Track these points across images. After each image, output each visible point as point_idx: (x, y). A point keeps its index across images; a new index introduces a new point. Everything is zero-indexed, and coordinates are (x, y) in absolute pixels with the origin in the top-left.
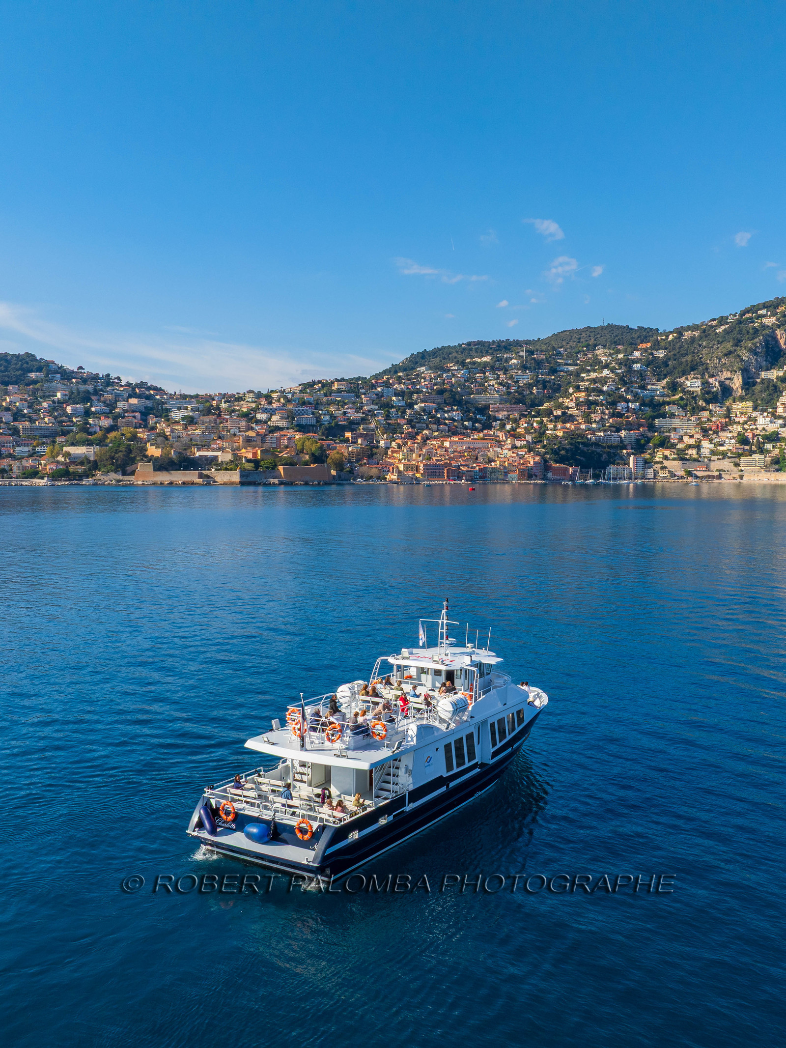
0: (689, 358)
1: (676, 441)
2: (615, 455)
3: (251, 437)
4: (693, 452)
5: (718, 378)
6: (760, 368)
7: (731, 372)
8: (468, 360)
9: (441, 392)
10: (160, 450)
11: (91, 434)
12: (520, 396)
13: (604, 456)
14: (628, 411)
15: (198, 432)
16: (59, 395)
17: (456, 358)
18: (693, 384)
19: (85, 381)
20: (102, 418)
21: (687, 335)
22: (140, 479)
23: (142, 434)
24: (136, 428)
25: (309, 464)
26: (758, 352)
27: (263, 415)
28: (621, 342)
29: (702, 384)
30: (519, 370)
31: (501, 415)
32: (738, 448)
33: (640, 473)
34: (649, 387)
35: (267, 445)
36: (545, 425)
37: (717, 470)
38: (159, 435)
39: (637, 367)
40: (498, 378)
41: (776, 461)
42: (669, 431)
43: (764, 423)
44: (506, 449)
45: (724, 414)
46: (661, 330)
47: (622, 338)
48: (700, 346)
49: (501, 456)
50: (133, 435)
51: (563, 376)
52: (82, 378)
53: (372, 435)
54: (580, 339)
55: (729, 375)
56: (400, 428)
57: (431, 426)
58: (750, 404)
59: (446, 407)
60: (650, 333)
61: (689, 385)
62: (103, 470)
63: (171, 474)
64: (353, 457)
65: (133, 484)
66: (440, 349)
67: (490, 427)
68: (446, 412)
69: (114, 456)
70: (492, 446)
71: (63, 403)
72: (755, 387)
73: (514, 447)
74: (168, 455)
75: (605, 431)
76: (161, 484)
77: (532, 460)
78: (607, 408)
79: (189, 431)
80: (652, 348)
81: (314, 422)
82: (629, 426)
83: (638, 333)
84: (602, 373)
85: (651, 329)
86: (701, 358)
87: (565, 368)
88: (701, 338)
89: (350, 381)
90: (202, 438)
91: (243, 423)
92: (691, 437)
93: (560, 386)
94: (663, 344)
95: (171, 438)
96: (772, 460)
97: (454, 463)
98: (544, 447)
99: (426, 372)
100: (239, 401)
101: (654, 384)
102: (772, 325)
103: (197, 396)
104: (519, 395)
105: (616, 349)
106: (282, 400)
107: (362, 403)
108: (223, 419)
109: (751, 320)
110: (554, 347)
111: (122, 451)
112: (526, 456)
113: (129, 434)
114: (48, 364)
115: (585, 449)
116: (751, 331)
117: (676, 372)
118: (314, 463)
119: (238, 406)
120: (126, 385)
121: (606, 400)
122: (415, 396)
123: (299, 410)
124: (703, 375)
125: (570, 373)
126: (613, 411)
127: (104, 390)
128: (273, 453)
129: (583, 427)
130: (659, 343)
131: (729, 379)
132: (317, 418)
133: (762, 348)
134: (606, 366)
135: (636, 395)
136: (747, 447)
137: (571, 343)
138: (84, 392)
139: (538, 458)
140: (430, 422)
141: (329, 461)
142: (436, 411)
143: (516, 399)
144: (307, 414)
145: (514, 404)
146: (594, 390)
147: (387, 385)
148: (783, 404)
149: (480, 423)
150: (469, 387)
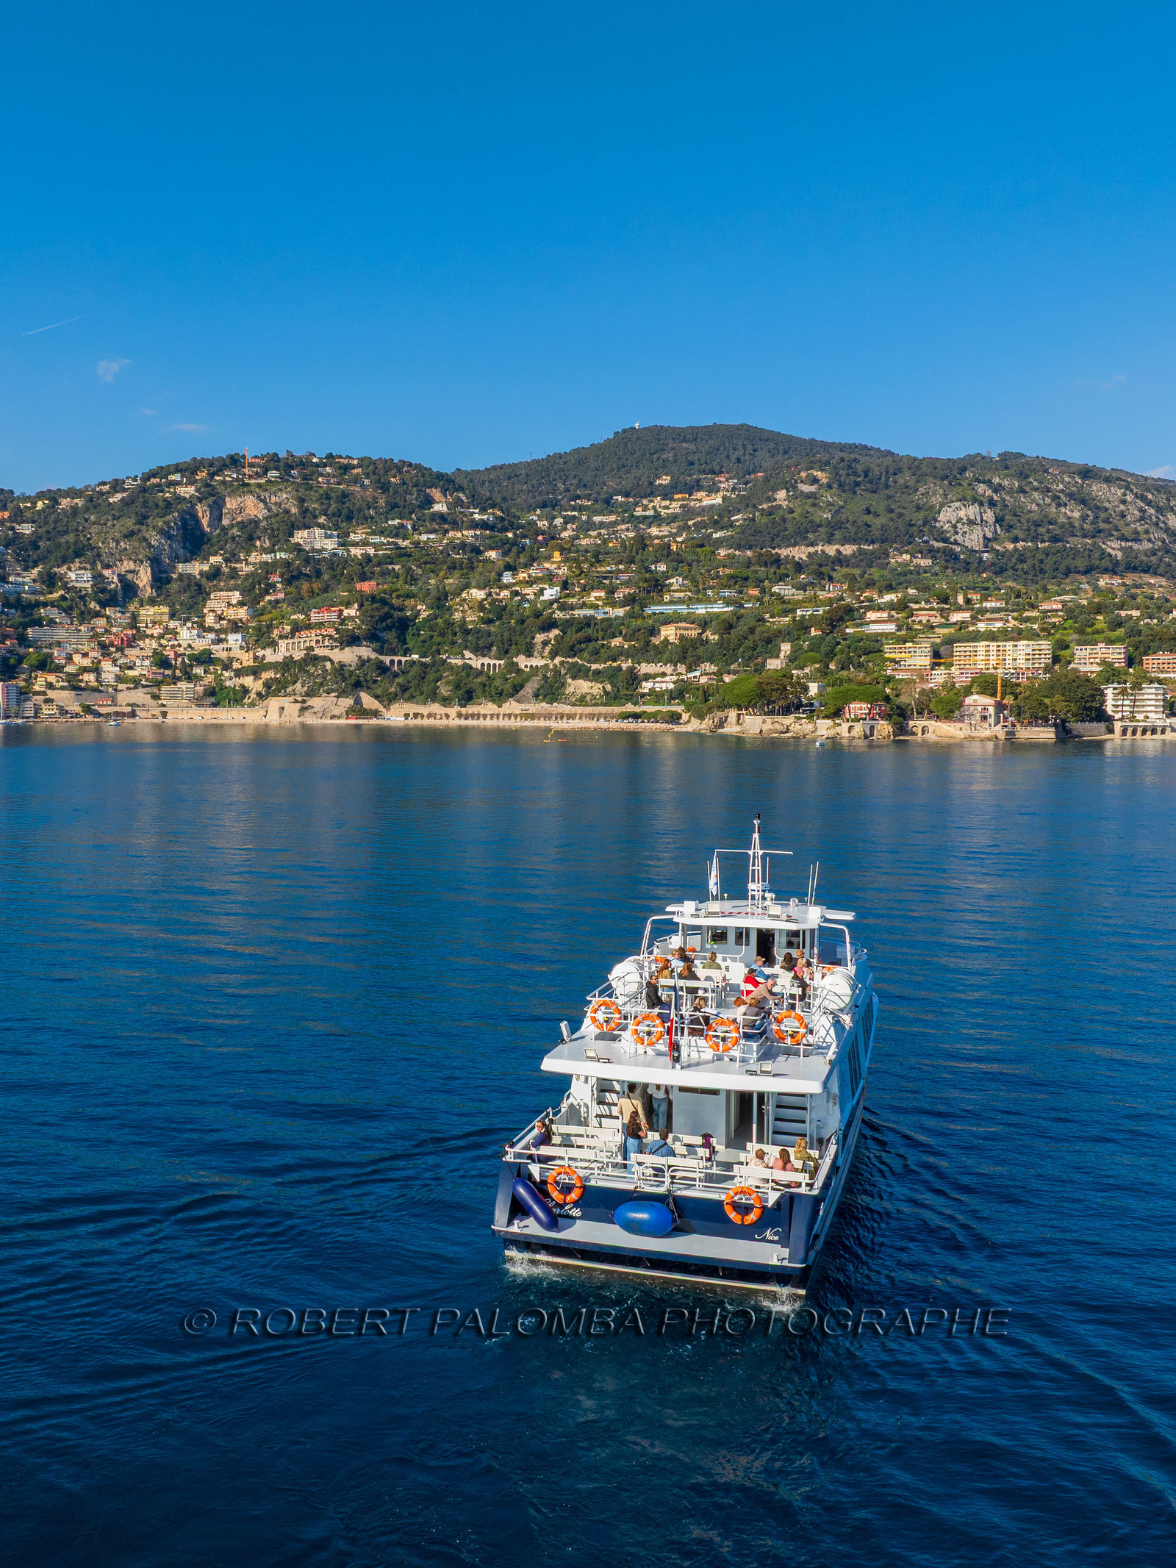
0: (71, 538)
1: (63, 662)
4: (90, 678)
5: (115, 569)
6: (176, 558)
7: (135, 562)
18: (79, 577)
21: (65, 503)
26: (173, 535)
29: (94, 577)
32: (155, 673)
33: (14, 708)
34: (11, 579)
37: (128, 705)
41: (210, 692)
42: (50, 646)
43: (188, 637)
45: (129, 623)
46: (24, 494)
48: (86, 520)
55: (131, 566)
60: (8, 498)
61: (73, 578)
72: (171, 585)
80: (11, 519)
86: (89, 539)
88: (87, 509)
92: (85, 655)
94: (28, 514)
96: (205, 690)
101: (19, 575)
102: (190, 497)
109: (159, 488)
116: (161, 504)
117: (53, 557)
124: (93, 564)
130: (22, 513)
131: (132, 572)
133: (178, 529)
136: (167, 672)
148: (213, 611)
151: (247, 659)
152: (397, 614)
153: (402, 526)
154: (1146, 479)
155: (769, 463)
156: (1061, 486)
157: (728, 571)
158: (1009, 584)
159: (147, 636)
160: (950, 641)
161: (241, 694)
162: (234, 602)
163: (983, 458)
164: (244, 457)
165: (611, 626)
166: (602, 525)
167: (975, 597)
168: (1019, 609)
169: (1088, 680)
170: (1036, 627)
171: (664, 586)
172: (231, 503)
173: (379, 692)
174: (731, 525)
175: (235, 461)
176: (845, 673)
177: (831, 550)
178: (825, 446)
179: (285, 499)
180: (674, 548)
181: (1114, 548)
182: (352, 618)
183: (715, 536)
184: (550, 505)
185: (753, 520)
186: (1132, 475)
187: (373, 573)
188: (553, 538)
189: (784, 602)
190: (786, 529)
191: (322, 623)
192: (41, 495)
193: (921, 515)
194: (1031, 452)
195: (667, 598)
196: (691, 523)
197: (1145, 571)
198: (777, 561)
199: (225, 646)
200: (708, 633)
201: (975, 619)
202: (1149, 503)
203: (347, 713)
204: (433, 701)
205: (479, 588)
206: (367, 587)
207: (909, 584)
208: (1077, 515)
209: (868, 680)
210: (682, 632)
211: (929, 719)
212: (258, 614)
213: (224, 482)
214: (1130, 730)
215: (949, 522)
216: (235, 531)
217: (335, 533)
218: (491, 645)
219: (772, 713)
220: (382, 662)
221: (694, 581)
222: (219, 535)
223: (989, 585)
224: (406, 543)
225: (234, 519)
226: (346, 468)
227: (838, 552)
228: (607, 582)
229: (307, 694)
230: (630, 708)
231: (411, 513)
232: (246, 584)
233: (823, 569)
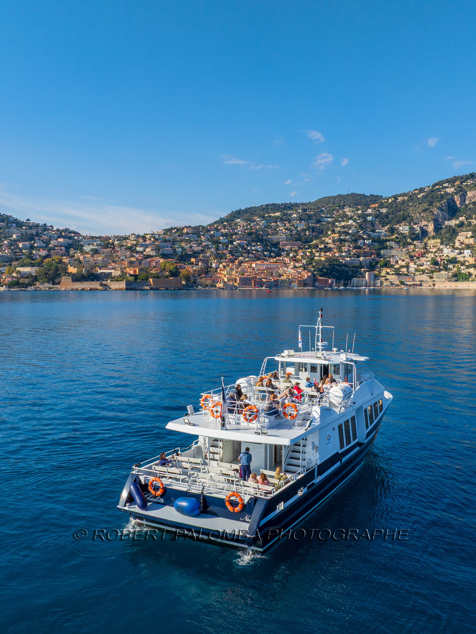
0: (401, 213)
1: (394, 263)
2: (357, 272)
3: (133, 261)
4: (404, 270)
5: (419, 225)
6: (445, 219)
7: (427, 221)
8: (266, 215)
9: (250, 234)
10: (76, 269)
11: (34, 260)
12: (298, 237)
13: (350, 272)
14: (364, 245)
15: (100, 258)
16: (14, 236)
17: (259, 214)
18: (404, 229)
19: (31, 228)
20: (41, 250)
21: (400, 199)
22: (64, 287)
23: (65, 260)
24: (62, 256)
25: (168, 277)
26: (444, 209)
27: (140, 248)
28: (360, 204)
29: (410, 228)
30: (298, 221)
31: (287, 248)
32: (432, 268)
33: (372, 282)
34: (377, 231)
35: (142, 266)
36: (314, 254)
37: (419, 281)
38: (76, 260)
39: (369, 218)
40: (285, 225)
41: (455, 275)
42: (390, 257)
43: (447, 252)
44: (290, 268)
45: (423, 247)
46: (384, 197)
47: (361, 201)
48: (408, 205)
49: (287, 272)
50: (59, 260)
51: (324, 224)
52: (29, 226)
53: (208, 260)
54: (334, 202)
55: (426, 223)
56: (225, 256)
57: (244, 255)
58: (439, 241)
59: (253, 243)
60: (377, 199)
61: (401, 229)
62: (40, 281)
63: (83, 284)
64: (196, 273)
65: (59, 290)
66: (249, 209)
67: (280, 255)
68: (253, 246)
69: (47, 273)
70: (281, 267)
71: (17, 241)
72: (442, 230)
73: (295, 267)
74: (81, 272)
75: (350, 257)
76: (77, 290)
77: (306, 275)
78: (352, 244)
79: (95, 258)
80: (379, 207)
81: (172, 252)
82: (365, 254)
83: (370, 198)
84: (348, 222)
85: (378, 196)
86: (409, 213)
87: (326, 219)
88: (408, 201)
89: (195, 228)
90: (103, 262)
91: (128, 253)
92: (403, 261)
93: (323, 230)
94: (385, 204)
95: (83, 262)
96: (453, 274)
97: (258, 277)
98: (313, 267)
99: (241, 222)
100: (126, 240)
101: (380, 229)
102: (452, 193)
103: (100, 237)
104: (298, 235)
105: (356, 208)
106: (152, 239)
107: (201, 241)
108: (116, 251)
109: (439, 190)
110: (319, 207)
111: (52, 270)
112: (302, 272)
113: (57, 260)
114: (8, 217)
115: (339, 268)
116: (439, 196)
117: (394, 221)
118: (171, 277)
119: (125, 242)
120: (56, 230)
121: (351, 238)
122: (234, 236)
123: (163, 245)
124: (410, 223)
125: (329, 223)
126: (356, 245)
127: (43, 233)
128: (146, 271)
129: (337, 255)
130: (383, 204)
131: (426, 225)
132: (174, 250)
133: (446, 207)
134: (351, 218)
135: (369, 236)
136: (437, 267)
137: (329, 204)
138: (30, 234)
139: (310, 274)
140: (244, 252)
141: (181, 275)
142: (247, 246)
143: (296, 238)
144: (167, 248)
145: (295, 241)
146: (343, 232)
147: (217, 230)
148: (459, 241)
149: (274, 253)
150: (267, 231)
151: (471, 261)
161: (468, 276)
162: (469, 236)
172: (470, 194)
175: (472, 176)
192: (391, 197)
199: (463, 255)
213: (467, 185)
216: (471, 206)
222: (464, 208)
225: (471, 201)
232: (474, 228)
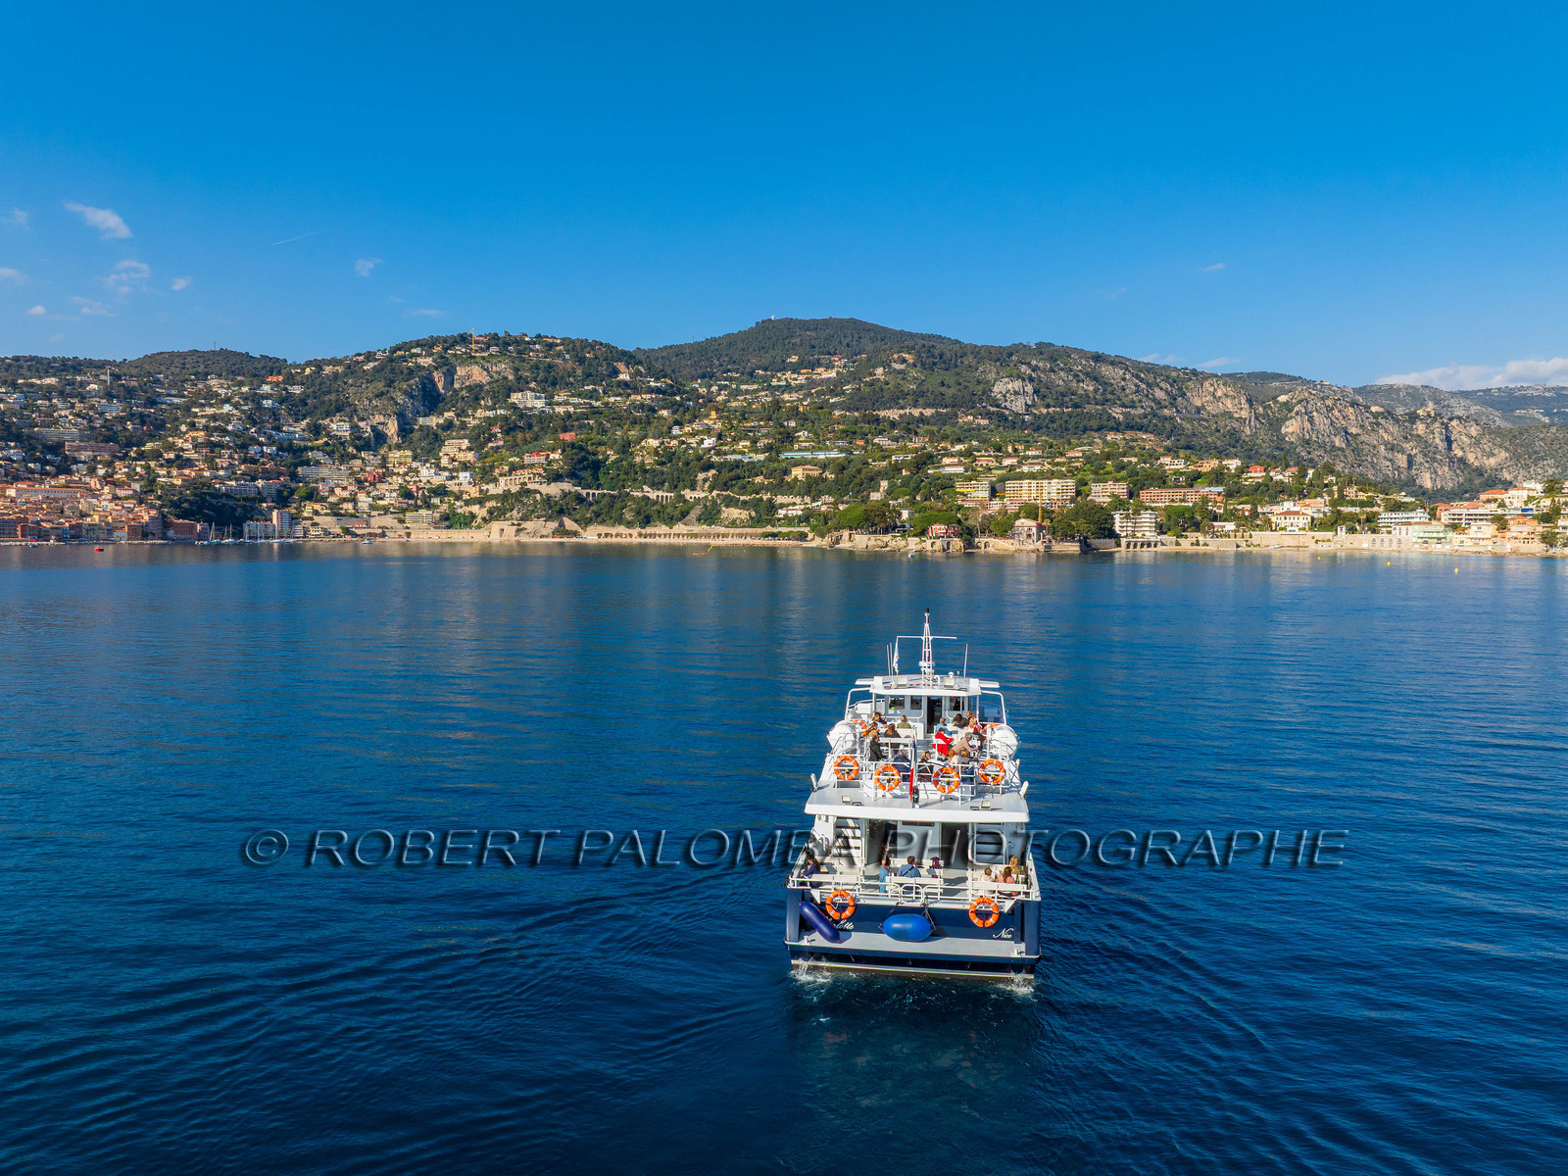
1: (327, 494)
2: (253, 509)
4: (349, 506)
5: (369, 422)
6: (418, 413)
7: (384, 416)
8: (21, 381)
12: (110, 433)
13: (239, 510)
14: (262, 456)
18: (339, 427)
21: (328, 370)
26: (415, 395)
28: (241, 373)
29: (351, 427)
30: (102, 399)
31: (85, 456)
32: (401, 503)
33: (287, 530)
34: (285, 429)
36: (154, 471)
37: (379, 527)
39: (268, 403)
40: (73, 406)
41: (445, 517)
42: (316, 481)
43: (427, 475)
44: (105, 500)
45: (380, 464)
46: (295, 362)
47: (242, 367)
48: (345, 383)
49: (99, 509)
51: (166, 410)
54: (184, 364)
55: (382, 419)
61: (335, 428)
67: (68, 471)
70: (82, 497)
72: (413, 435)
73: (116, 498)
75: (236, 480)
77: (145, 515)
78: (237, 452)
80: (285, 382)
82: (267, 475)
83: (263, 363)
84: (222, 408)
86: (347, 398)
87: (168, 399)
88: (346, 375)
92: (345, 489)
93: (166, 422)
94: (298, 378)
96: (441, 516)
98: (160, 498)
101: (291, 425)
102: (429, 366)
104: (108, 430)
105: (238, 381)
109: (404, 359)
110: (150, 373)
112: (136, 509)
115: (214, 501)
116: (405, 371)
117: (318, 412)
121: (233, 442)
124: (351, 418)
126: (245, 457)
129: (206, 474)
130: (293, 377)
131: (383, 424)
133: (419, 391)
134: (227, 400)
135: (270, 437)
136: (410, 502)
137: (173, 369)
139: (154, 512)
143: (104, 436)
145: (101, 442)
146: (216, 429)
148: (447, 455)
149: (53, 466)
150: (29, 417)
151: (474, 492)
152: (591, 457)
153: (595, 390)
154: (1139, 363)
155: (870, 347)
156: (1080, 367)
157: (841, 427)
158: (1043, 438)
159: (395, 474)
160: (1003, 480)
161: (469, 519)
162: (464, 447)
163: (1025, 346)
164: (471, 336)
165: (754, 467)
166: (747, 392)
167: (1021, 447)
168: (1052, 456)
169: (1102, 508)
170: (1064, 469)
171: (793, 438)
172: (461, 371)
173: (577, 517)
174: (843, 393)
175: (464, 339)
176: (928, 503)
177: (916, 412)
178: (911, 336)
179: (504, 368)
180: (801, 409)
181: (1117, 413)
182: (557, 461)
183: (831, 401)
184: (708, 376)
185: (859, 389)
186: (1129, 360)
187: (572, 426)
188: (711, 401)
189: (882, 450)
190: (883, 397)
191: (533, 464)
192: (309, 364)
193: (981, 387)
194: (1058, 343)
195: (796, 446)
196: (813, 391)
197: (1139, 430)
198: (877, 420)
199: (457, 481)
200: (827, 473)
201: (1020, 464)
202: (1142, 380)
203: (553, 533)
204: (620, 524)
205: (655, 438)
206: (568, 437)
207: (972, 438)
208: (1091, 388)
209: (945, 508)
210: (808, 472)
211: (990, 537)
212: (482, 457)
213: (455, 355)
214: (1132, 544)
215: (1001, 392)
216: (464, 393)
217: (543, 395)
218: (664, 482)
219: (875, 532)
220: (580, 494)
221: (816, 434)
222: (452, 396)
223: (1030, 438)
224: (598, 404)
225: (463, 383)
226: (551, 346)
227: (921, 413)
228: (751, 434)
229: (522, 519)
230: (769, 529)
231: (602, 381)
232: (473, 434)
233: (910, 426)
